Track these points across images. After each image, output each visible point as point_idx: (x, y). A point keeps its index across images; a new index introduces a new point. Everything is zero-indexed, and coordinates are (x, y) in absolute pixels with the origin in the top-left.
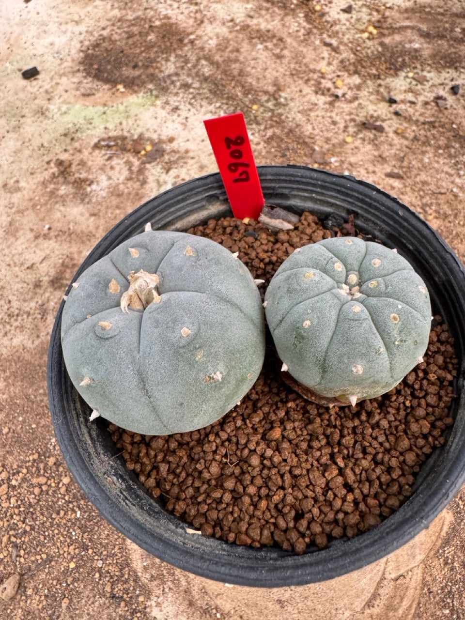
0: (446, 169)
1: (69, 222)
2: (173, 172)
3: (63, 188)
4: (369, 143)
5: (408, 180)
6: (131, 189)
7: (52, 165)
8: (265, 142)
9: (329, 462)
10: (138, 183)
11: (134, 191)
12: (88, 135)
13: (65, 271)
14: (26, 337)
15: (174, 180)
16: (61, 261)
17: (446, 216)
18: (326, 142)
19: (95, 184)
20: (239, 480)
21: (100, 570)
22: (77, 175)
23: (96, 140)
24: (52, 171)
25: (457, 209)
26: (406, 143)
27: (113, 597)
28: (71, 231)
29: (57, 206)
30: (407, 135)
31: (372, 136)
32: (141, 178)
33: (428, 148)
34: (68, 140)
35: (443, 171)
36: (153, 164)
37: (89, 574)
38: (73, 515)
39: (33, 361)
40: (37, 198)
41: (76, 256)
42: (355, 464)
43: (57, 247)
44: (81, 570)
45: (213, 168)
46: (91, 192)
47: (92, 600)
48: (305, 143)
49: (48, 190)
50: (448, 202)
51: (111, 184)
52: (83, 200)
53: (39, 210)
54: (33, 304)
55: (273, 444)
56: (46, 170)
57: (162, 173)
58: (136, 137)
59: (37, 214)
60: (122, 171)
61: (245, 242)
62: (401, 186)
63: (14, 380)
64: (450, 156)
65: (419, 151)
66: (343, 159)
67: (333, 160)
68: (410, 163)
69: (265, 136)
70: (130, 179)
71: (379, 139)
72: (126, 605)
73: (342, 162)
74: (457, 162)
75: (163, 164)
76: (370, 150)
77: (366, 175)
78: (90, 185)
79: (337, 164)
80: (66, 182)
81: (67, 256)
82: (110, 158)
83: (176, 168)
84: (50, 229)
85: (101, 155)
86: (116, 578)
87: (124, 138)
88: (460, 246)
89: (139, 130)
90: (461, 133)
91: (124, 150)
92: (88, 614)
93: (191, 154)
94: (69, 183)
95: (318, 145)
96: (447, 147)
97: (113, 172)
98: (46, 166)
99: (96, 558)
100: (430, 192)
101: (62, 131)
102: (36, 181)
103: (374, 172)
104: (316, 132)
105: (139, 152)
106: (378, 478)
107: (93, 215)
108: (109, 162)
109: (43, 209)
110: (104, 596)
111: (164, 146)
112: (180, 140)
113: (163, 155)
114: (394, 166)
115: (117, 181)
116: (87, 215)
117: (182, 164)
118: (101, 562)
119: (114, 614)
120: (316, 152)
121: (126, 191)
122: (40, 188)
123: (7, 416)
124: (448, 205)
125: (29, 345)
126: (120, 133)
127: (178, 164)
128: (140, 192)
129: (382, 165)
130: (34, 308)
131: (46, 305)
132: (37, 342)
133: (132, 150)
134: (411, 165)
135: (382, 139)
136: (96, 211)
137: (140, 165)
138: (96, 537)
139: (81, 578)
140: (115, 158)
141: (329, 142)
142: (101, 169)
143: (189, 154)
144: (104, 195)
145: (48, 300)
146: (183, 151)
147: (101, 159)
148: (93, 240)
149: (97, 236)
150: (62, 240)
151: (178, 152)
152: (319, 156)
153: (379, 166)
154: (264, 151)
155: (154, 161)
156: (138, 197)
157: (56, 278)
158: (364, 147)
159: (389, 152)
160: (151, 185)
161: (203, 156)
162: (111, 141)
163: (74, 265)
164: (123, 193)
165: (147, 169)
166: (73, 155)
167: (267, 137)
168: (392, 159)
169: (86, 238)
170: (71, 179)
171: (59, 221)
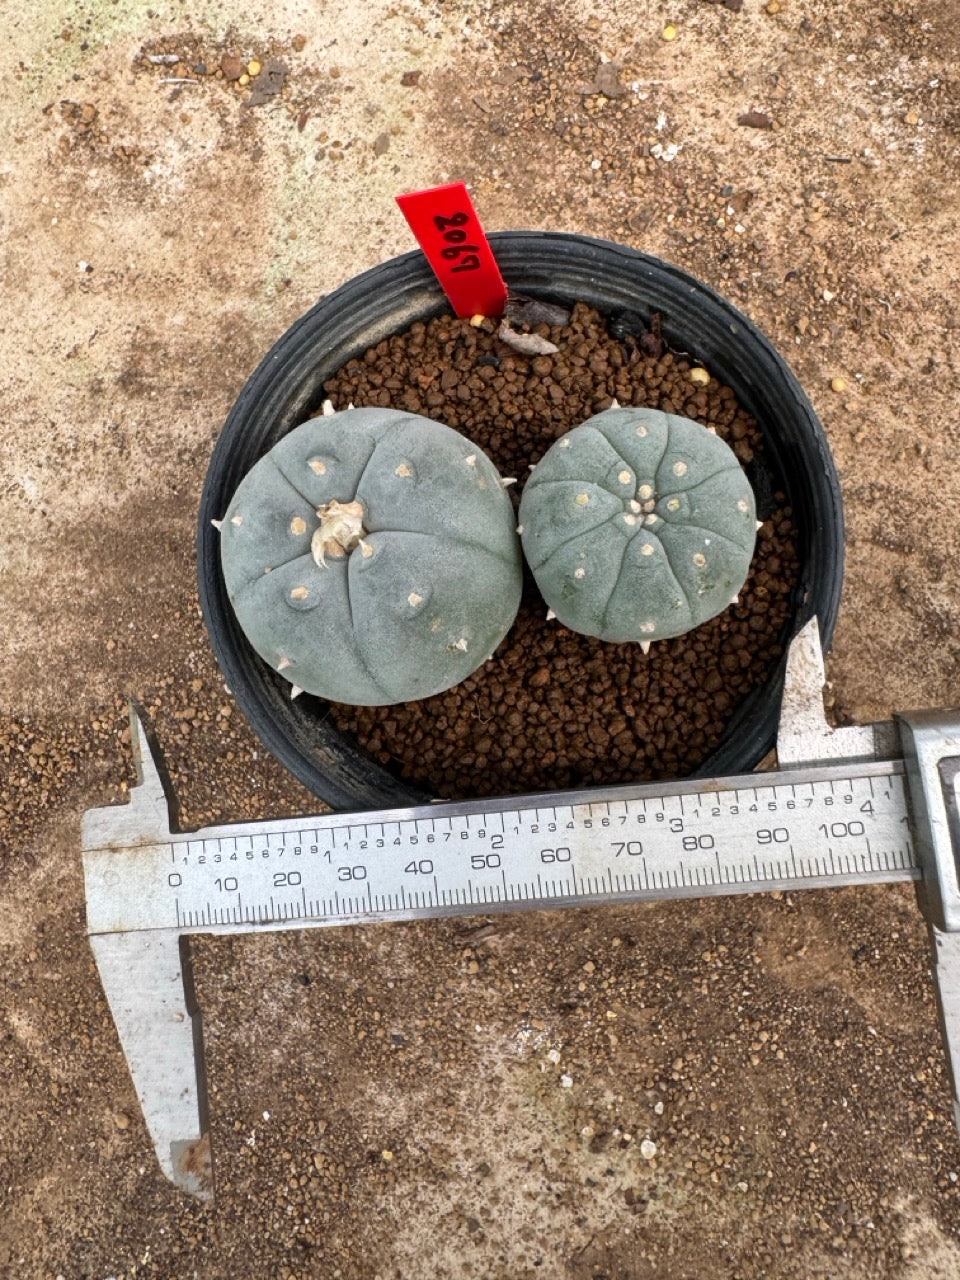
0: (858, 102)
1: (124, 253)
2: (313, 127)
3: (93, 172)
4: (709, 41)
5: (782, 131)
6: (233, 171)
7: (57, 117)
8: (496, 43)
9: (615, 711)
10: (247, 157)
11: (242, 175)
12: (116, 33)
13: (141, 358)
14: (102, 488)
15: (318, 146)
16: (128, 338)
17: (844, 212)
18: (623, 39)
19: (159, 159)
20: (496, 740)
22: (115, 141)
23: (135, 50)
24: (60, 133)
25: (866, 196)
26: (785, 37)
28: (133, 273)
29: (92, 216)
30: (787, 17)
31: (717, 21)
32: (250, 141)
33: (828, 50)
34: (77, 54)
35: (849, 106)
36: (269, 107)
38: (248, 757)
39: (124, 530)
40: (45, 200)
41: (153, 326)
42: (649, 712)
43: (114, 309)
45: (394, 114)
46: (153, 181)
48: (579, 43)
49: (63, 178)
50: (851, 180)
51: (190, 160)
52: (140, 201)
53: (56, 226)
54: (97, 427)
55: (539, 692)
56: (47, 129)
57: (291, 128)
58: (220, 38)
59: (56, 237)
60: (208, 125)
61: (480, 378)
62: (765, 146)
63: (101, 566)
64: (869, 70)
65: (810, 59)
66: (656, 82)
67: (635, 86)
68: (788, 89)
69: (495, 27)
70: (226, 147)
71: (730, 29)
73: (654, 90)
74: (881, 83)
75: (291, 107)
76: (712, 59)
77: (701, 120)
78: (147, 164)
79: (643, 96)
80: (96, 160)
81: (138, 328)
82: (176, 94)
83: (318, 115)
84: (90, 269)
85: (155, 88)
87: (197, 42)
88: (862, 274)
89: (226, 17)
90: (896, 11)
91: (201, 72)
93: (345, 79)
94: (103, 160)
95: (607, 49)
96: (867, 45)
97: (188, 128)
98: (44, 120)
100: (820, 158)
101: (56, 25)
102: (31, 158)
103: (716, 114)
104: (600, 14)
105: (237, 80)
106: (678, 728)
107: (168, 234)
108: (176, 104)
109: (65, 223)
111: (286, 58)
112: (318, 43)
113: (286, 83)
114: (757, 97)
115: (201, 152)
116: (158, 236)
117: (328, 105)
120: (602, 67)
121: (224, 175)
122: (45, 174)
123: (106, 622)
124: (851, 186)
125: (111, 503)
126: (184, 30)
127: (320, 104)
128: (253, 176)
129: (733, 94)
130: (100, 434)
131: (123, 427)
132: (123, 498)
133: (219, 73)
134: (790, 95)
135: (736, 28)
136: (173, 227)
137: (242, 113)
140: (186, 93)
141: (628, 39)
142: (162, 123)
143: (340, 79)
144: (182, 187)
145: (123, 417)
146: (327, 70)
147: (158, 98)
148: (180, 289)
149: (186, 281)
150: (119, 294)
151: (318, 74)
152: (608, 77)
153: (726, 99)
154: (495, 66)
155: (270, 101)
156: (252, 189)
157: (128, 374)
158: (698, 51)
159: (748, 61)
160: (273, 158)
161: (369, 82)
162: (169, 52)
163: (155, 346)
164: (219, 181)
165: (258, 119)
166: (95, 89)
167: (500, 29)
168: (753, 79)
169: (165, 287)
170: (105, 150)
171: (103, 252)
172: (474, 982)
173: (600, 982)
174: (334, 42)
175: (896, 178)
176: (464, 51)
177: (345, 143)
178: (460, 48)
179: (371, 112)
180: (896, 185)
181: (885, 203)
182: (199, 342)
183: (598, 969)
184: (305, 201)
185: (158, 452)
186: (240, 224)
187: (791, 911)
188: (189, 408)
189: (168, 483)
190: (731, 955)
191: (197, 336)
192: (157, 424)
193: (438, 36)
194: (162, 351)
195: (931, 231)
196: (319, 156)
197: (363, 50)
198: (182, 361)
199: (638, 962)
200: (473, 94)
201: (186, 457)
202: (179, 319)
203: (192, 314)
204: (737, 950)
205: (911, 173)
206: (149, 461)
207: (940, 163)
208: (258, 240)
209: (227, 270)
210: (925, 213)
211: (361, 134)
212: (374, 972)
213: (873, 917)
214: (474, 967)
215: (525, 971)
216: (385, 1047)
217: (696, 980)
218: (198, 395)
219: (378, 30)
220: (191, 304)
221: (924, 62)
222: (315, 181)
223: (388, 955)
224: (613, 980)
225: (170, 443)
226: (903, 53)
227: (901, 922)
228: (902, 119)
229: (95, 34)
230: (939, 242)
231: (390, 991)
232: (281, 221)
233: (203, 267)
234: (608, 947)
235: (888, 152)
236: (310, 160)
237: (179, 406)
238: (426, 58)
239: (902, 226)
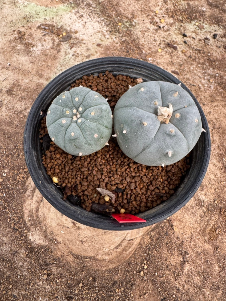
0: (199, 74)
1: (20, 64)
2: (74, 49)
3: (19, 46)
4: (169, 54)
5: (181, 76)
6: (52, 53)
7: (16, 33)
8: (120, 43)
10: (56, 51)
11: (54, 55)
12: (36, 21)
13: (14, 87)
15: (74, 53)
16: (13, 82)
18: (149, 49)
19: (35, 47)
21: (10, 218)
22: (27, 41)
23: (39, 24)
24: (15, 36)
25: (198, 94)
26: (185, 58)
27: (14, 229)
28: (20, 68)
29: (15, 54)
30: (187, 54)
31: (171, 51)
32: (58, 48)
33: (194, 63)
34: (25, 22)
35: (197, 75)
36: (65, 43)
37: (5, 219)
38: (2, 195)
40: (6, 48)
41: (20, 81)
43: (12, 75)
44: (2, 217)
45: (93, 51)
46: (32, 51)
47: (5, 229)
48: (139, 48)
49: (12, 45)
50: (195, 90)
51: (43, 49)
52: (28, 54)
53: (6, 54)
56: (12, 34)
57: (69, 48)
58: (59, 27)
59: (5, 57)
60: (50, 43)
64: (203, 69)
65: (190, 63)
66: (154, 60)
67: (150, 59)
68: (184, 68)
69: (121, 40)
70: (52, 48)
71: (173, 53)
72: (19, 233)
73: (154, 61)
74: (205, 72)
75: (70, 44)
76: (168, 58)
78: (32, 47)
79: (151, 61)
80: (21, 43)
81: (16, 80)
82: (44, 35)
83: (76, 47)
84: (10, 65)
85: (40, 33)
86: (16, 222)
87: (53, 26)
89: (62, 24)
90: (211, 59)
91: (52, 32)
92: (3, 234)
93: (84, 42)
94: (22, 44)
95: (145, 50)
96: (203, 64)
97: (45, 42)
98: (12, 33)
99: (9, 213)
100: (189, 84)
101: (23, 16)
102: (6, 39)
104: (145, 43)
105: (59, 35)
108: (44, 37)
109: (8, 54)
110: (10, 228)
111: (72, 35)
112: (81, 33)
113: (70, 39)
114: (177, 68)
115: (46, 48)
116: (29, 62)
117: (79, 46)
118: (11, 215)
119: (13, 235)
120: (143, 54)
121: (49, 54)
122: (8, 43)
124: (195, 91)
126: (52, 23)
127: (77, 45)
129: (171, 66)
131: (3, 102)
133: (56, 33)
134: (184, 69)
135: (175, 53)
136: (33, 61)
137: (58, 42)
138: (10, 205)
139: (2, 220)
140: (47, 36)
141: (150, 50)
142: (39, 40)
143: (83, 42)
144: (39, 53)
145: (4, 99)
146: (81, 39)
147: (40, 35)
148: (30, 75)
149: (32, 73)
150: (15, 72)
151: (78, 39)
152: (144, 56)
153: (170, 67)
154: (119, 47)
155: (66, 42)
156: (55, 58)
157: (10, 90)
158: (166, 56)
159: (176, 60)
160: (62, 53)
161: (89, 44)
162: (46, 27)
163: (19, 85)
164: (48, 55)
165: (62, 45)
166: (27, 29)
167: (122, 41)
168: (177, 64)
169: (26, 73)
170: (24, 42)
171: (15, 62)
172: (44, 282)
173: (82, 292)
174: (84, 34)
175: (206, 92)
176: (113, 43)
177: (80, 54)
178: (112, 42)
179: (88, 49)
180: (206, 94)
181: (202, 97)
182: (30, 87)
183: (83, 287)
184: (67, 64)
185: (9, 110)
186: (49, 64)
187: (145, 281)
188: (21, 101)
189: (9, 118)
190: (124, 291)
191: (30, 86)
192: (12, 103)
193: (108, 39)
194: (20, 87)
195: (212, 106)
196: (73, 55)
197: (90, 37)
198: (24, 90)
199: (96, 287)
200: (112, 52)
201: (16, 113)
202: (27, 81)
203: (31, 81)
204: (127, 290)
205: (209, 92)
206: (6, 111)
207: (217, 91)
208: (52, 69)
209: (43, 73)
210: (212, 101)
211: (84, 53)
212: (15, 271)
213: (169, 289)
214: (45, 277)
215: (61, 282)
216: (10, 298)
217: (112, 298)
218: (25, 99)
219: (95, 34)
220: (31, 78)
221: (216, 70)
222: (70, 60)
223: (21, 266)
224: (87, 291)
225: (13, 108)
226: (211, 67)
227: (177, 293)
228: (209, 80)
229: (31, 19)
230: (214, 108)
231: (18, 279)
232: (59, 66)
233: (37, 71)
234: (88, 280)
235: (205, 87)
236: (70, 56)
237: (19, 100)
238: (104, 42)
239: (206, 103)
